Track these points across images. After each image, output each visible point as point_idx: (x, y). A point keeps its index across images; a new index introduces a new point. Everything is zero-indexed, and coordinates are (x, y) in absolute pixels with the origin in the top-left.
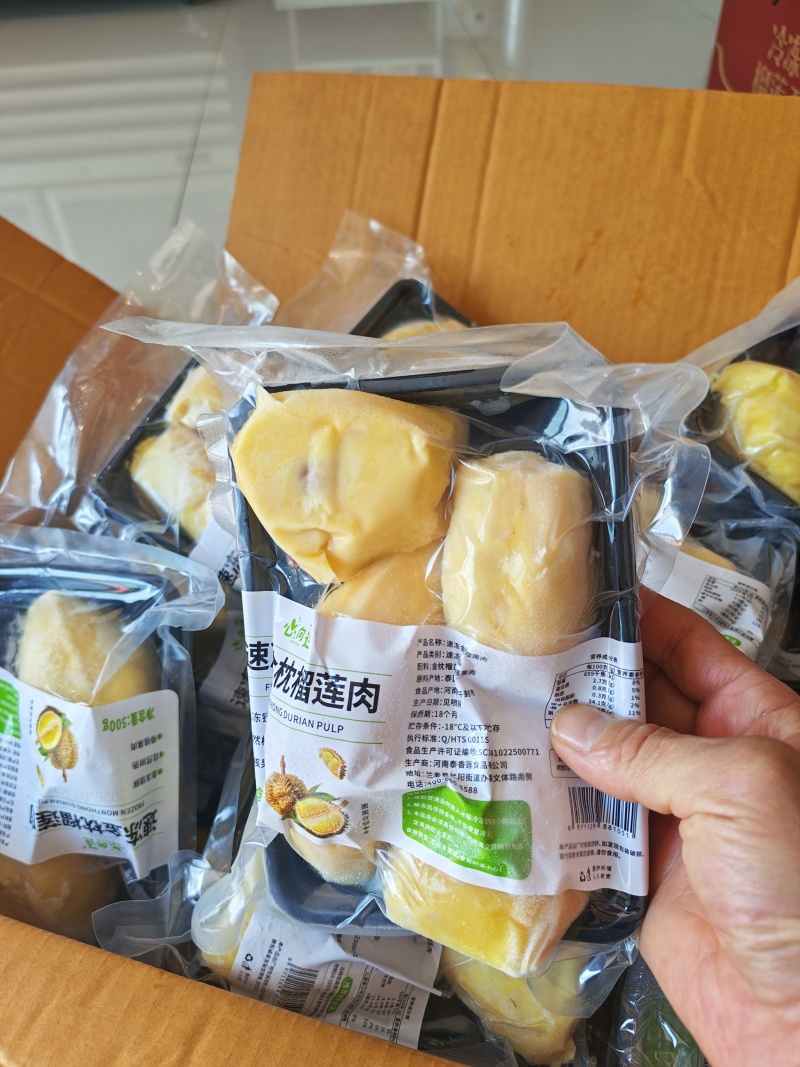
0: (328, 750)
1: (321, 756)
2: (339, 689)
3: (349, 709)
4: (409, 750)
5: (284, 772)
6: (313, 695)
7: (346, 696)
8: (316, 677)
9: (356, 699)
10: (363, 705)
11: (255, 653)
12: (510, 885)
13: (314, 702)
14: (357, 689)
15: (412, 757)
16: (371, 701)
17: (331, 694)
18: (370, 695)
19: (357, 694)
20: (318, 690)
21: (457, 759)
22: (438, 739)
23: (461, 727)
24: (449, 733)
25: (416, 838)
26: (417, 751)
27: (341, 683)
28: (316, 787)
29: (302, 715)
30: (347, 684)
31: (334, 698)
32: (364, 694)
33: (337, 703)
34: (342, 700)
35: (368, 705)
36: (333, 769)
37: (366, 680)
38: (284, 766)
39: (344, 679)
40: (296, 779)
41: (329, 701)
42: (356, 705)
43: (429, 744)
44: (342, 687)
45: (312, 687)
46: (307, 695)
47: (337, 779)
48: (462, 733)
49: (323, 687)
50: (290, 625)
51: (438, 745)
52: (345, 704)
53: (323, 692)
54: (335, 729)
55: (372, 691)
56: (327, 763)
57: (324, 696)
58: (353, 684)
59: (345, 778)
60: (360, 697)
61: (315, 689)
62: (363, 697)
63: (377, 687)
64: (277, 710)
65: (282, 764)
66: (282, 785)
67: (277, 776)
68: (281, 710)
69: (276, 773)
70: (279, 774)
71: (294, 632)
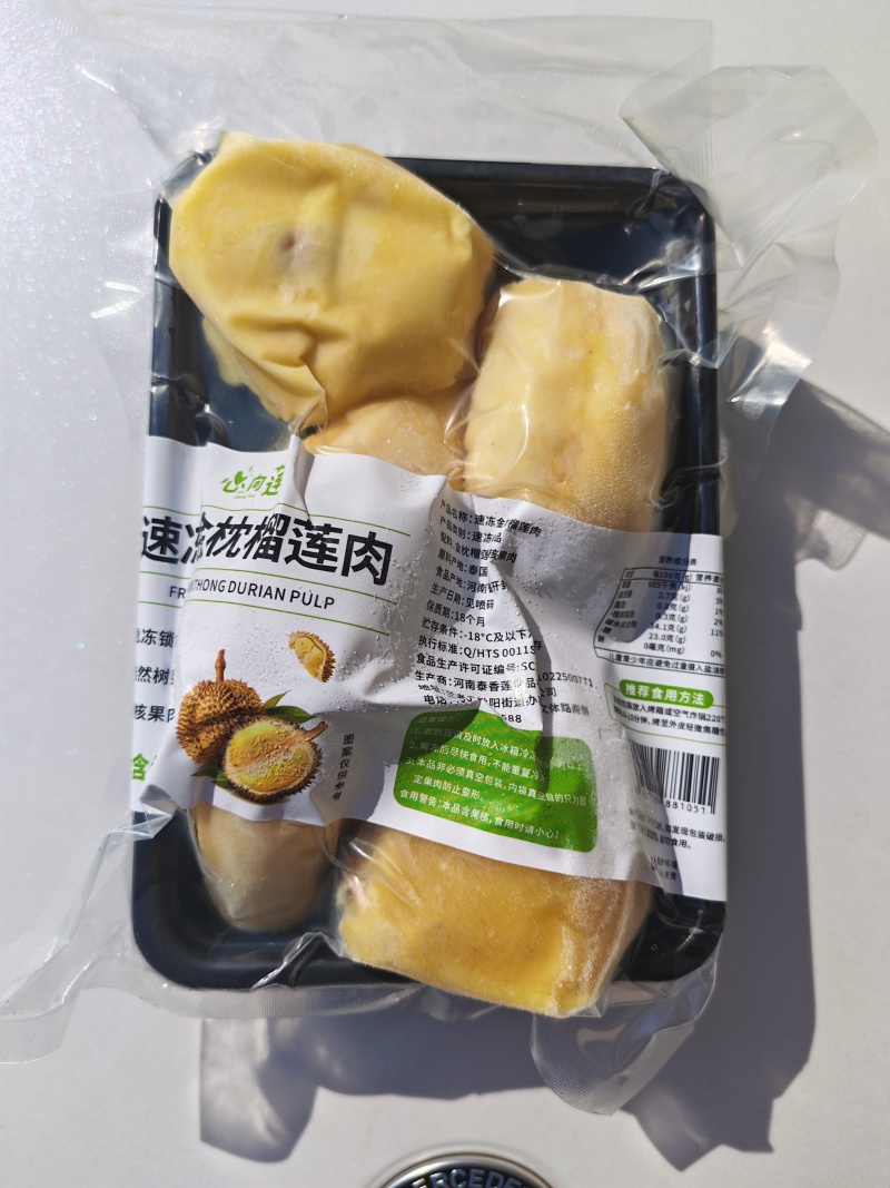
0: (306, 635)
1: (292, 645)
2: (329, 545)
3: (345, 573)
4: (421, 658)
5: (222, 677)
6: (287, 550)
7: (340, 553)
8: (292, 525)
9: (356, 560)
10: (366, 570)
11: (160, 534)
12: (566, 862)
13: (288, 560)
14: (358, 546)
15: (426, 669)
16: (378, 566)
17: (317, 551)
18: (378, 558)
19: (359, 553)
20: (297, 545)
21: (488, 679)
22: (459, 650)
23: (492, 638)
24: (473, 645)
25: (416, 805)
26: (431, 663)
27: (332, 535)
28: (278, 698)
29: (265, 582)
30: (343, 538)
31: (321, 557)
32: (369, 554)
33: (327, 563)
34: (335, 559)
35: (374, 572)
36: (312, 667)
37: (372, 535)
38: (222, 666)
39: (339, 531)
40: (244, 686)
41: (313, 561)
42: (357, 568)
43: (447, 656)
44: (336, 541)
45: (286, 538)
46: (277, 549)
47: (317, 682)
48: (493, 646)
49: (304, 540)
51: (460, 658)
52: (339, 564)
53: (304, 547)
54: (321, 602)
55: (382, 552)
56: (301, 657)
57: (305, 553)
58: (352, 539)
59: (332, 680)
60: (362, 558)
61: (291, 542)
62: (368, 559)
63: (388, 548)
64: (214, 585)
65: (219, 665)
66: (215, 701)
67: (205, 687)
68: (223, 584)
69: (203, 683)
70: (210, 683)
71: (240, 485)
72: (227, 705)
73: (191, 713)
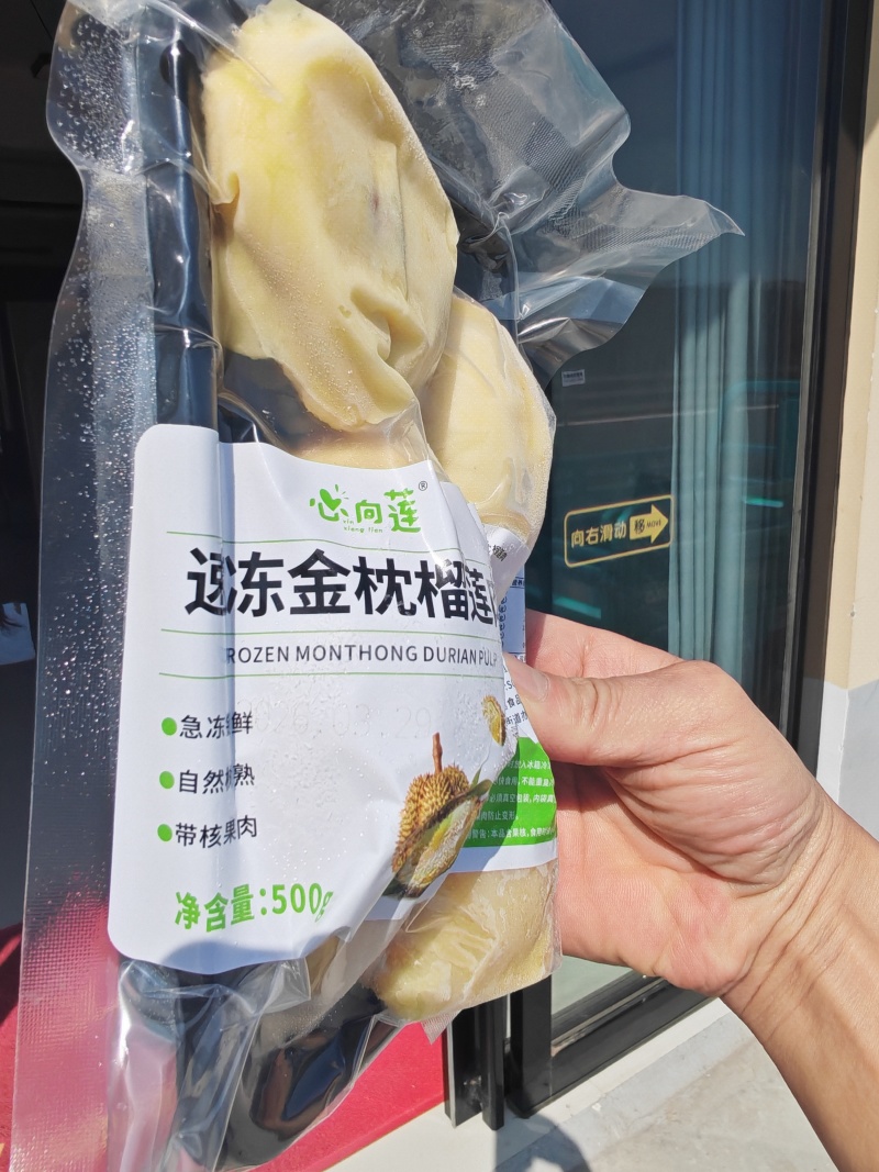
0: (490, 699)
1: (485, 713)
2: (482, 592)
5: (440, 767)
8: (464, 573)
17: (481, 601)
20: (472, 595)
27: (481, 581)
28: (478, 775)
30: (485, 584)
34: (490, 610)
36: (495, 733)
38: (439, 753)
39: (481, 576)
40: (457, 770)
41: (483, 613)
45: (467, 590)
47: (500, 747)
49: (473, 590)
50: (319, 499)
53: (475, 598)
54: (493, 660)
61: (469, 593)
64: (397, 653)
65: (436, 753)
66: (436, 797)
67: (422, 783)
68: (411, 651)
69: (420, 779)
70: (428, 777)
71: (338, 510)
72: (446, 797)
73: (414, 819)
